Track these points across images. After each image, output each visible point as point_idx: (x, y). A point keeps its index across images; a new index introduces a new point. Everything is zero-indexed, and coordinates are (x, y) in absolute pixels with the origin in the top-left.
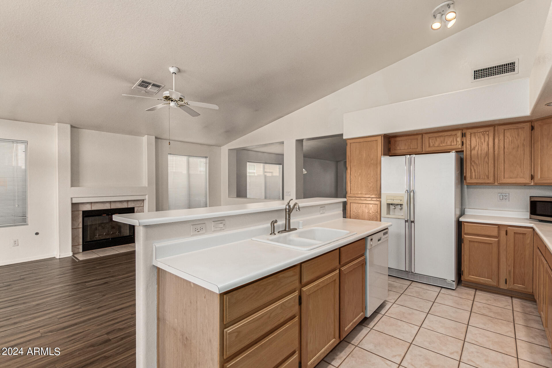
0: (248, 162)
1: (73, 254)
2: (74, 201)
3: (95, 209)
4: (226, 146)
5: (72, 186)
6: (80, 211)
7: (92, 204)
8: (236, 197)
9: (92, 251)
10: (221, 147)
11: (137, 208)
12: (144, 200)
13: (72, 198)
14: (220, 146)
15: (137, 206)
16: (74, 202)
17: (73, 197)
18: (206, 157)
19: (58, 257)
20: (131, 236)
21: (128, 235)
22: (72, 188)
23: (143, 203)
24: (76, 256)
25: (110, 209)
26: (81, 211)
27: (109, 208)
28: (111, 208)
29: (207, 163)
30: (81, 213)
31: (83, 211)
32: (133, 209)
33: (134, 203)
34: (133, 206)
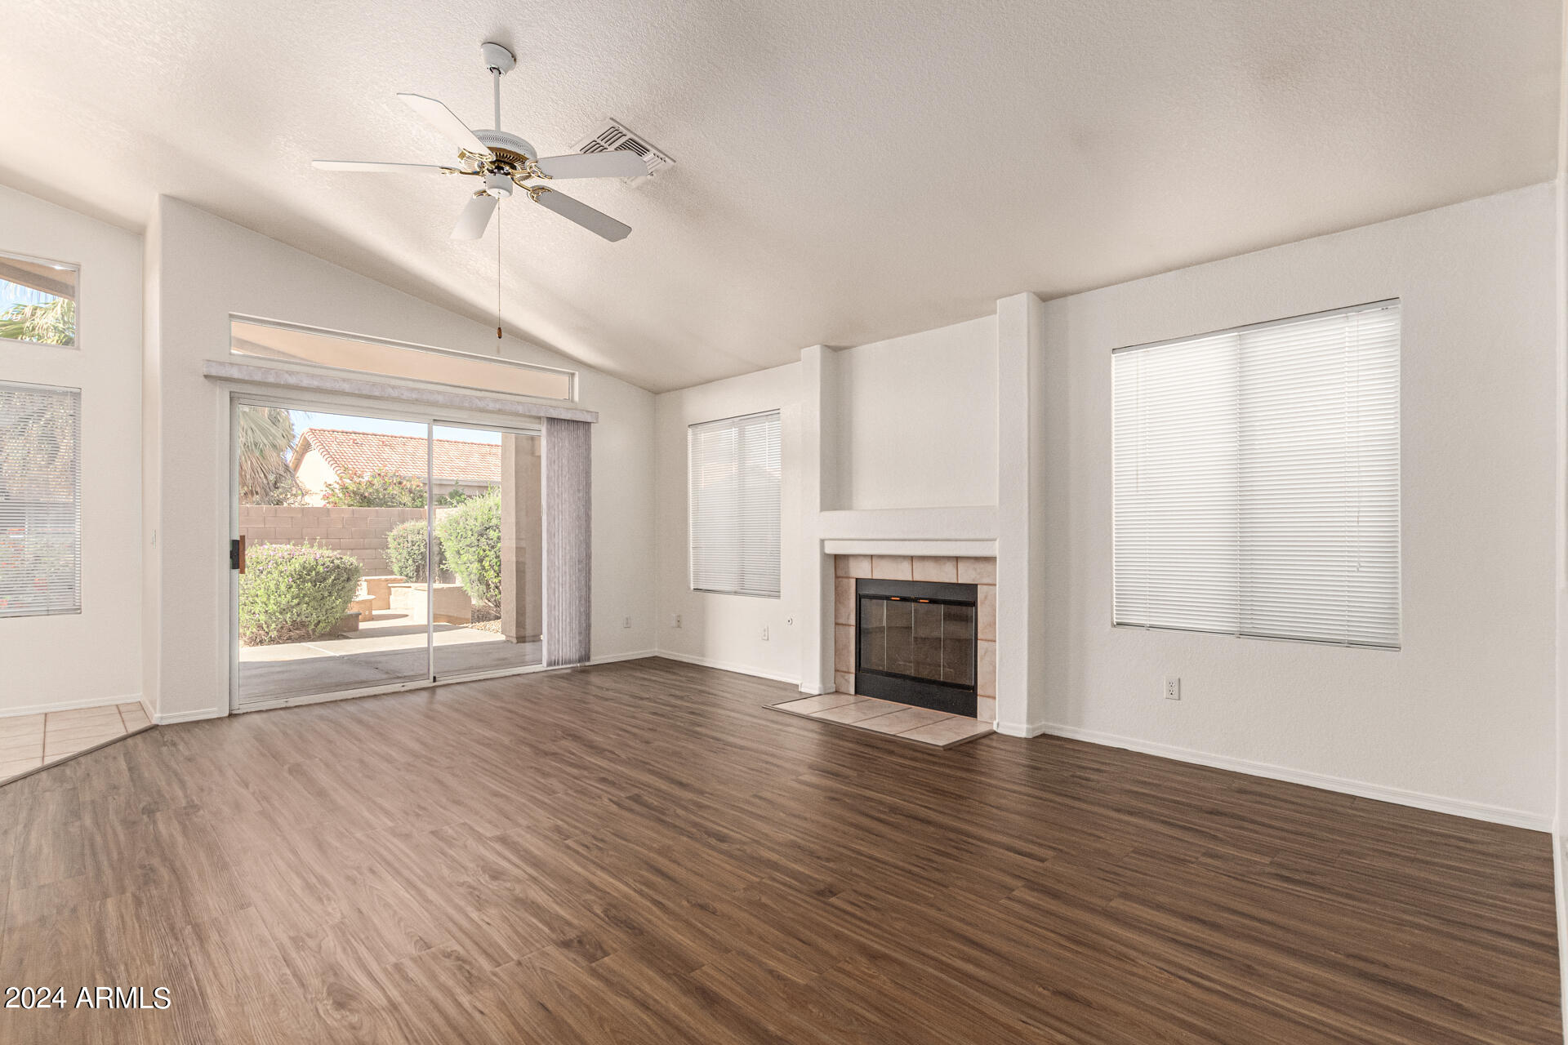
2: (831, 549)
3: (879, 578)
5: (826, 508)
6: (849, 578)
7: (874, 563)
12: (994, 559)
13: (822, 541)
15: (982, 580)
16: (827, 551)
22: (823, 513)
23: (993, 573)
26: (852, 579)
27: (909, 578)
28: (914, 579)
30: (853, 582)
32: (972, 588)
33: (975, 570)
34: (974, 580)
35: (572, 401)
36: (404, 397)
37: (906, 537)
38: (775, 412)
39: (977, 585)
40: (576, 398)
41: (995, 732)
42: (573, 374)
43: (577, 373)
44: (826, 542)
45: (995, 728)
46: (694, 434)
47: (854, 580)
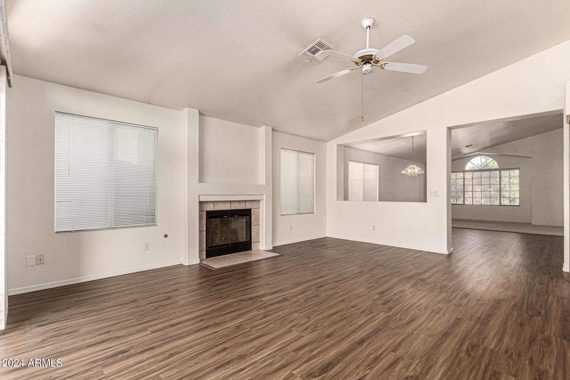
0: (350, 161)
1: (200, 260)
3: (217, 210)
4: (334, 141)
5: (199, 182)
6: (204, 211)
7: (215, 204)
8: (343, 200)
9: (215, 258)
10: (327, 143)
11: (254, 210)
12: (259, 201)
13: (199, 196)
14: (325, 141)
15: (254, 207)
16: (201, 200)
17: (200, 194)
18: (313, 154)
19: (187, 264)
20: (248, 242)
21: (245, 241)
23: (258, 205)
24: (202, 262)
27: (229, 209)
28: (231, 209)
29: (314, 160)
30: (205, 213)
31: (206, 211)
33: (251, 204)
39: (251, 209)
45: (264, 249)
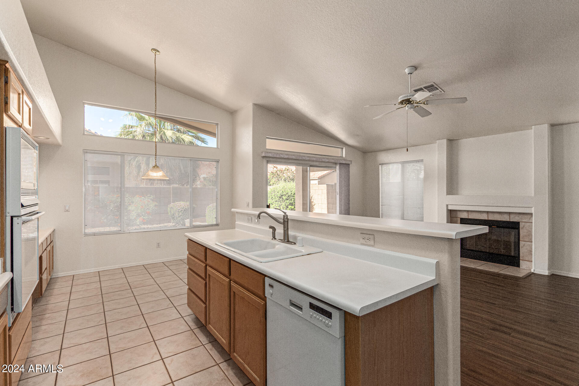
2: (450, 208)
3: (472, 218)
5: (448, 194)
6: (457, 217)
7: (469, 213)
11: (523, 223)
12: (531, 214)
13: (447, 205)
15: (523, 221)
17: (449, 204)
21: (513, 255)
22: (448, 196)
23: (530, 219)
25: (488, 220)
26: (459, 218)
31: (461, 218)
32: (518, 223)
33: (519, 217)
34: (518, 220)
35: (342, 157)
36: (306, 159)
37: (488, 205)
38: (422, 161)
39: (519, 222)
40: (344, 156)
41: (533, 273)
42: (342, 148)
43: (344, 148)
44: (449, 206)
45: (532, 271)
46: (382, 167)
47: (460, 219)
